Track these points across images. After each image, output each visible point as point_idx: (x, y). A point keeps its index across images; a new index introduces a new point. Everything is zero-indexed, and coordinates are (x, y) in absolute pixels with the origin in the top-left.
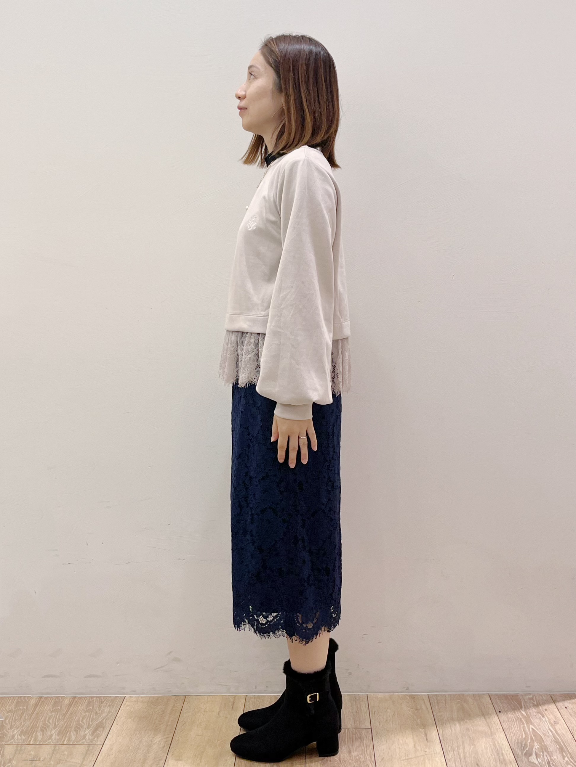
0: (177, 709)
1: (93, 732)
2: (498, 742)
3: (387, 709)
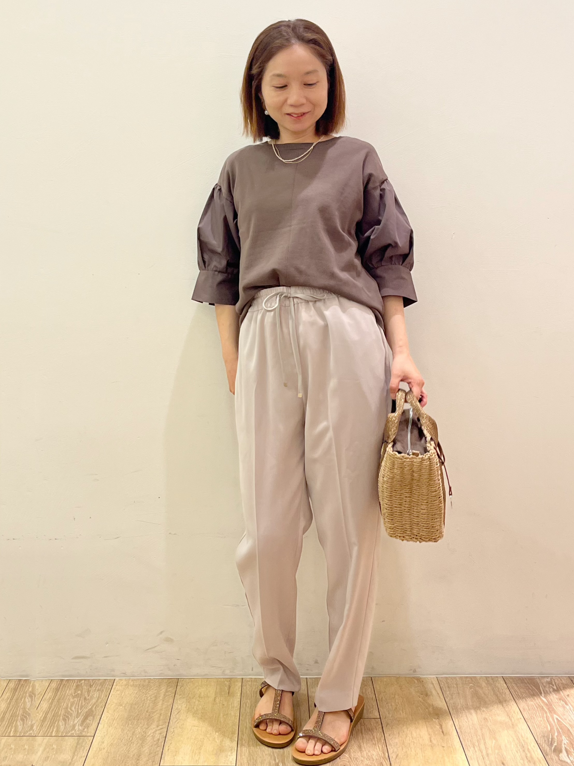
0: (170, 694)
1: (83, 721)
2: (522, 737)
3: (395, 695)
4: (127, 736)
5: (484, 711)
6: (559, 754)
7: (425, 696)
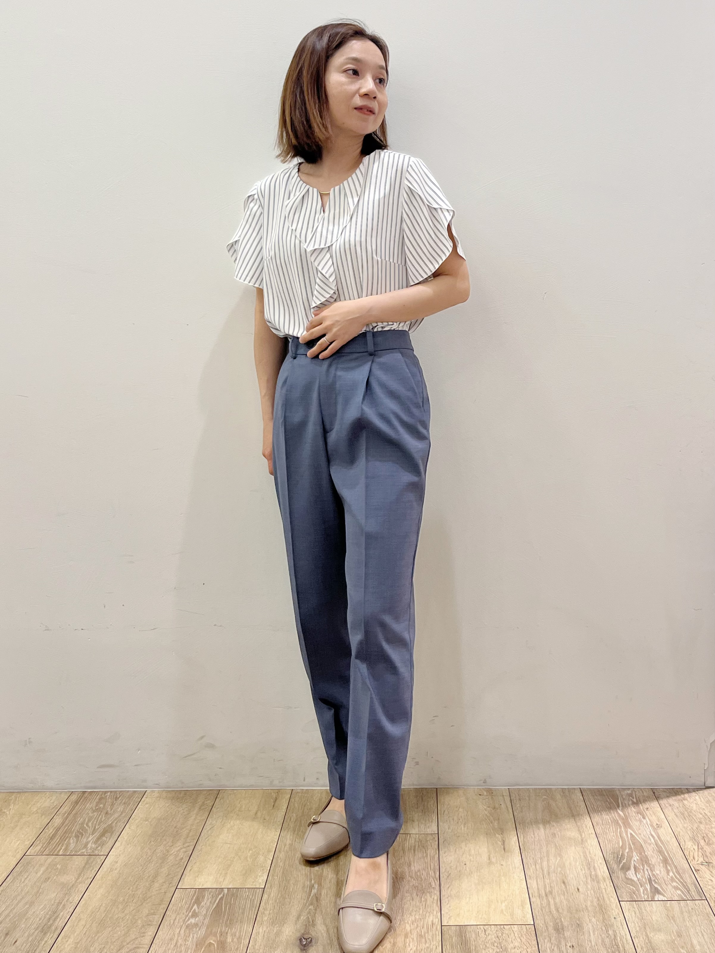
1: (98, 839)
2: (590, 852)
3: (459, 808)
4: (147, 855)
5: (553, 826)
6: (626, 872)
7: (492, 810)
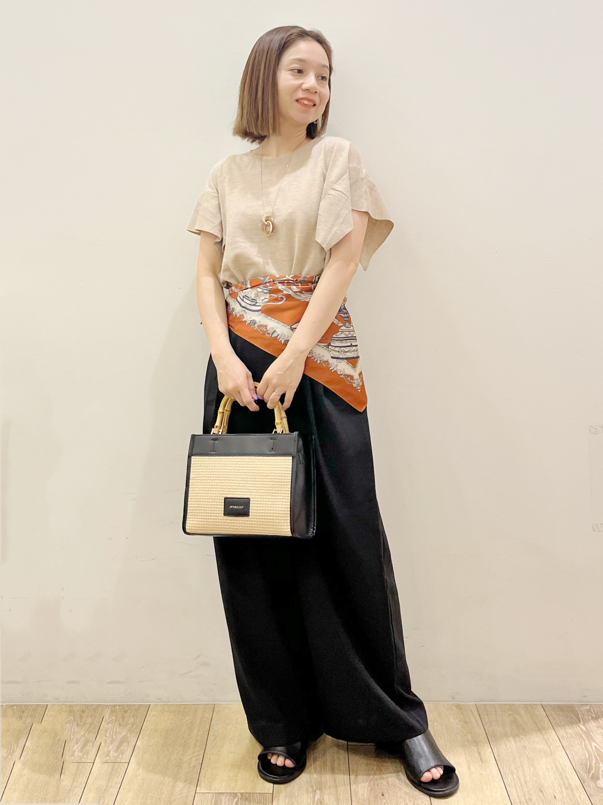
4: (163, 763)
5: (522, 739)
6: (597, 781)
7: (463, 723)
